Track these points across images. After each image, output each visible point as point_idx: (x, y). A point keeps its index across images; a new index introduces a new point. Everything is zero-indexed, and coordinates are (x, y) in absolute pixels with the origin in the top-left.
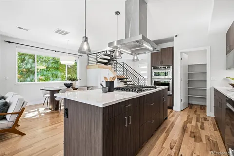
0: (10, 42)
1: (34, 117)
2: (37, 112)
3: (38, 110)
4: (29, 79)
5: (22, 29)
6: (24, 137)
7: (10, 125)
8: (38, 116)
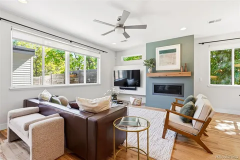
0: (203, 44)
1: (227, 133)
2: (233, 127)
3: (235, 124)
4: (223, 81)
5: (213, 22)
6: (212, 156)
7: (196, 132)
8: (234, 133)
